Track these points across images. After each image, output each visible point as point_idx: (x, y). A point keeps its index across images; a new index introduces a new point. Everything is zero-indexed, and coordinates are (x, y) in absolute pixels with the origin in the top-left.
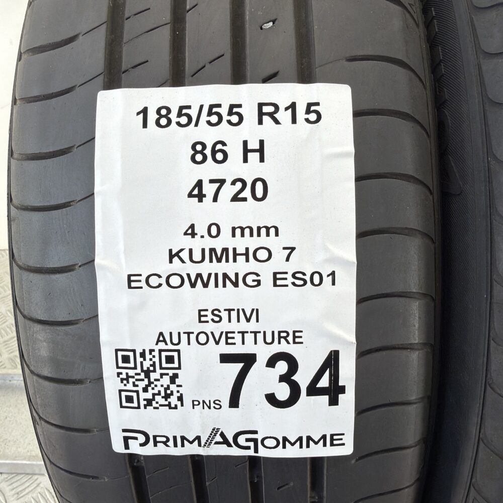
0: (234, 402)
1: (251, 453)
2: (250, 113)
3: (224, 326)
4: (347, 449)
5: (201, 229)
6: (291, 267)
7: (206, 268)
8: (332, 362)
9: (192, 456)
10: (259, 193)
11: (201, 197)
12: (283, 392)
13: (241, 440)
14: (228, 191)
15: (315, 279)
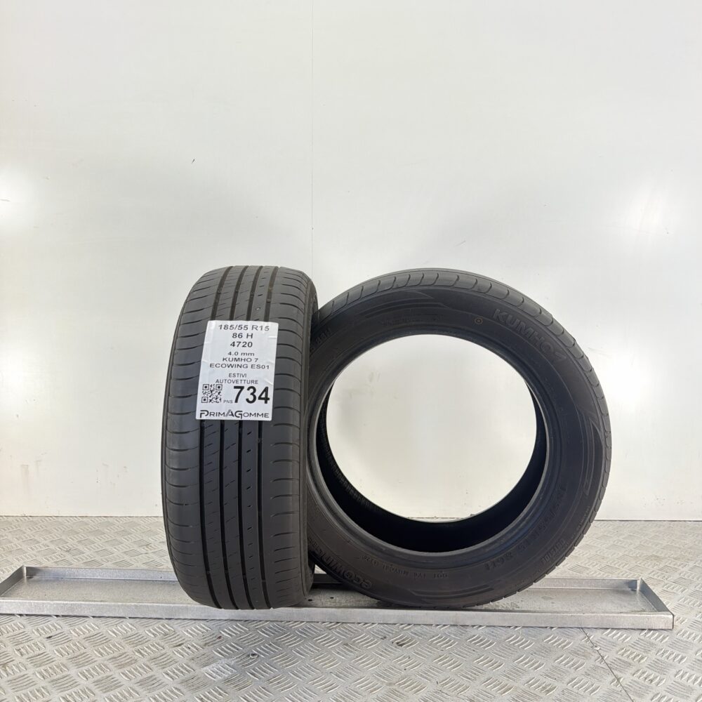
0: (236, 401)
1: (240, 419)
2: (250, 327)
3: (236, 378)
4: (270, 419)
5: (233, 353)
6: (257, 363)
7: (233, 363)
8: (266, 390)
9: (221, 421)
10: (250, 345)
11: (234, 345)
12: (251, 398)
13: (237, 414)
14: (242, 344)
15: (263, 367)
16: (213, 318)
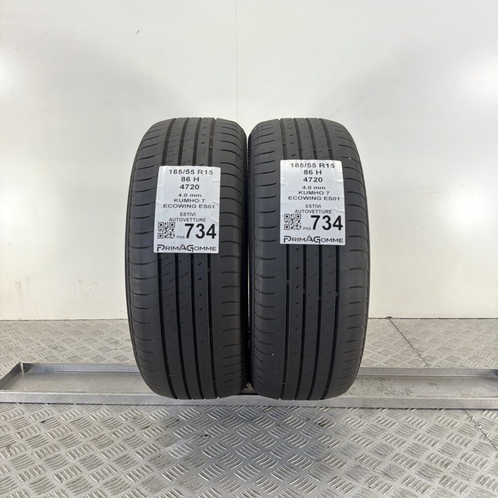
0: (188, 237)
1: (191, 252)
2: (196, 172)
3: (187, 217)
4: (217, 252)
5: (182, 195)
6: (203, 204)
7: (183, 203)
8: (213, 227)
9: (176, 254)
10: (197, 187)
11: (183, 188)
12: (200, 234)
13: (189, 248)
14: (190, 187)
15: (209, 207)
16: (164, 164)
